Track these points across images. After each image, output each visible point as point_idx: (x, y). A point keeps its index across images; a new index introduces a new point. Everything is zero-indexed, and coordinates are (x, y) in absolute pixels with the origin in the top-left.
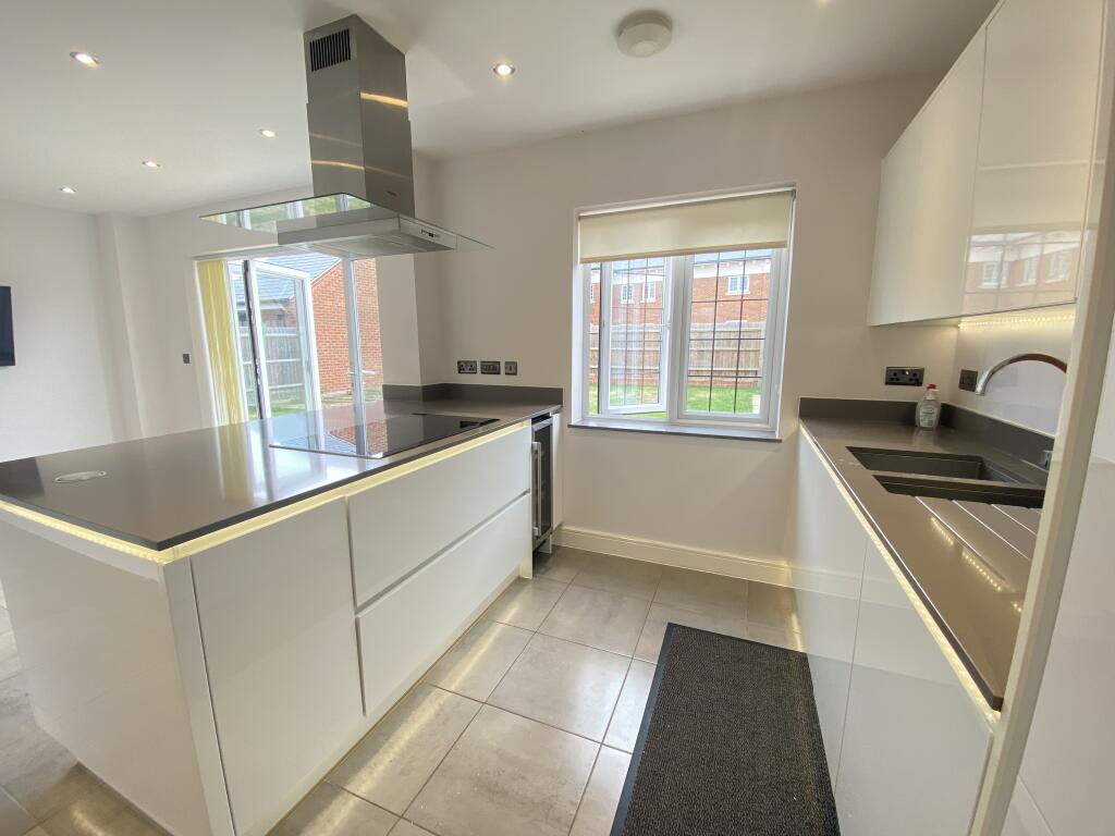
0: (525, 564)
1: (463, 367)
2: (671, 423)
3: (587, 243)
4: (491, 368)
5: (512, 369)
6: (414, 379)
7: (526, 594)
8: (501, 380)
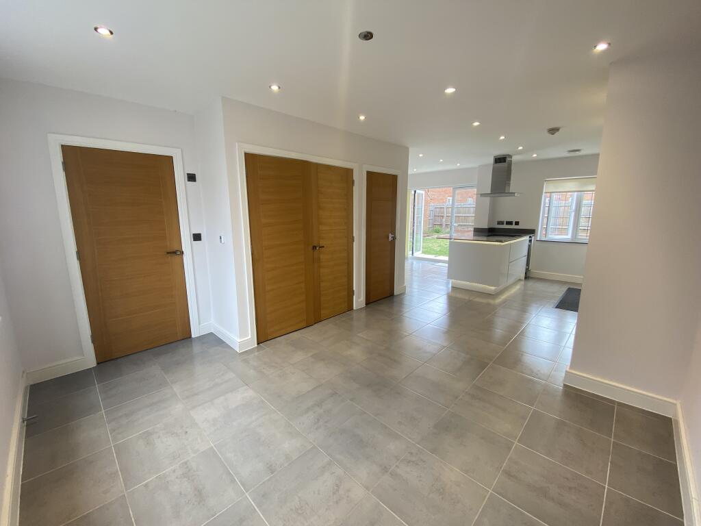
0: (523, 276)
1: (501, 223)
2: (572, 240)
3: (547, 188)
4: (510, 223)
5: (517, 223)
6: (485, 226)
7: (522, 283)
8: (514, 227)
